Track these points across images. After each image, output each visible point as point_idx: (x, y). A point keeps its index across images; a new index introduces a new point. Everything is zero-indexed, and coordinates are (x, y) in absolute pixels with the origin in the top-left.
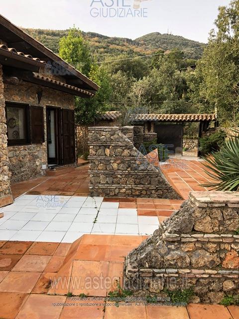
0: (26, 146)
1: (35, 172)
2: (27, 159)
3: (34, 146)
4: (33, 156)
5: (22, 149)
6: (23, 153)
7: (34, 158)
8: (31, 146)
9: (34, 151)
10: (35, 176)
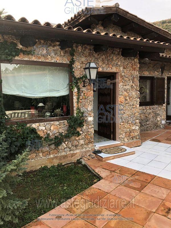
0: (151, 107)
1: (156, 126)
2: (151, 116)
3: (157, 107)
4: (155, 113)
5: (148, 108)
6: (149, 111)
7: (156, 115)
8: (154, 106)
9: (156, 110)
10: (156, 129)
